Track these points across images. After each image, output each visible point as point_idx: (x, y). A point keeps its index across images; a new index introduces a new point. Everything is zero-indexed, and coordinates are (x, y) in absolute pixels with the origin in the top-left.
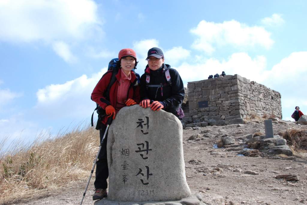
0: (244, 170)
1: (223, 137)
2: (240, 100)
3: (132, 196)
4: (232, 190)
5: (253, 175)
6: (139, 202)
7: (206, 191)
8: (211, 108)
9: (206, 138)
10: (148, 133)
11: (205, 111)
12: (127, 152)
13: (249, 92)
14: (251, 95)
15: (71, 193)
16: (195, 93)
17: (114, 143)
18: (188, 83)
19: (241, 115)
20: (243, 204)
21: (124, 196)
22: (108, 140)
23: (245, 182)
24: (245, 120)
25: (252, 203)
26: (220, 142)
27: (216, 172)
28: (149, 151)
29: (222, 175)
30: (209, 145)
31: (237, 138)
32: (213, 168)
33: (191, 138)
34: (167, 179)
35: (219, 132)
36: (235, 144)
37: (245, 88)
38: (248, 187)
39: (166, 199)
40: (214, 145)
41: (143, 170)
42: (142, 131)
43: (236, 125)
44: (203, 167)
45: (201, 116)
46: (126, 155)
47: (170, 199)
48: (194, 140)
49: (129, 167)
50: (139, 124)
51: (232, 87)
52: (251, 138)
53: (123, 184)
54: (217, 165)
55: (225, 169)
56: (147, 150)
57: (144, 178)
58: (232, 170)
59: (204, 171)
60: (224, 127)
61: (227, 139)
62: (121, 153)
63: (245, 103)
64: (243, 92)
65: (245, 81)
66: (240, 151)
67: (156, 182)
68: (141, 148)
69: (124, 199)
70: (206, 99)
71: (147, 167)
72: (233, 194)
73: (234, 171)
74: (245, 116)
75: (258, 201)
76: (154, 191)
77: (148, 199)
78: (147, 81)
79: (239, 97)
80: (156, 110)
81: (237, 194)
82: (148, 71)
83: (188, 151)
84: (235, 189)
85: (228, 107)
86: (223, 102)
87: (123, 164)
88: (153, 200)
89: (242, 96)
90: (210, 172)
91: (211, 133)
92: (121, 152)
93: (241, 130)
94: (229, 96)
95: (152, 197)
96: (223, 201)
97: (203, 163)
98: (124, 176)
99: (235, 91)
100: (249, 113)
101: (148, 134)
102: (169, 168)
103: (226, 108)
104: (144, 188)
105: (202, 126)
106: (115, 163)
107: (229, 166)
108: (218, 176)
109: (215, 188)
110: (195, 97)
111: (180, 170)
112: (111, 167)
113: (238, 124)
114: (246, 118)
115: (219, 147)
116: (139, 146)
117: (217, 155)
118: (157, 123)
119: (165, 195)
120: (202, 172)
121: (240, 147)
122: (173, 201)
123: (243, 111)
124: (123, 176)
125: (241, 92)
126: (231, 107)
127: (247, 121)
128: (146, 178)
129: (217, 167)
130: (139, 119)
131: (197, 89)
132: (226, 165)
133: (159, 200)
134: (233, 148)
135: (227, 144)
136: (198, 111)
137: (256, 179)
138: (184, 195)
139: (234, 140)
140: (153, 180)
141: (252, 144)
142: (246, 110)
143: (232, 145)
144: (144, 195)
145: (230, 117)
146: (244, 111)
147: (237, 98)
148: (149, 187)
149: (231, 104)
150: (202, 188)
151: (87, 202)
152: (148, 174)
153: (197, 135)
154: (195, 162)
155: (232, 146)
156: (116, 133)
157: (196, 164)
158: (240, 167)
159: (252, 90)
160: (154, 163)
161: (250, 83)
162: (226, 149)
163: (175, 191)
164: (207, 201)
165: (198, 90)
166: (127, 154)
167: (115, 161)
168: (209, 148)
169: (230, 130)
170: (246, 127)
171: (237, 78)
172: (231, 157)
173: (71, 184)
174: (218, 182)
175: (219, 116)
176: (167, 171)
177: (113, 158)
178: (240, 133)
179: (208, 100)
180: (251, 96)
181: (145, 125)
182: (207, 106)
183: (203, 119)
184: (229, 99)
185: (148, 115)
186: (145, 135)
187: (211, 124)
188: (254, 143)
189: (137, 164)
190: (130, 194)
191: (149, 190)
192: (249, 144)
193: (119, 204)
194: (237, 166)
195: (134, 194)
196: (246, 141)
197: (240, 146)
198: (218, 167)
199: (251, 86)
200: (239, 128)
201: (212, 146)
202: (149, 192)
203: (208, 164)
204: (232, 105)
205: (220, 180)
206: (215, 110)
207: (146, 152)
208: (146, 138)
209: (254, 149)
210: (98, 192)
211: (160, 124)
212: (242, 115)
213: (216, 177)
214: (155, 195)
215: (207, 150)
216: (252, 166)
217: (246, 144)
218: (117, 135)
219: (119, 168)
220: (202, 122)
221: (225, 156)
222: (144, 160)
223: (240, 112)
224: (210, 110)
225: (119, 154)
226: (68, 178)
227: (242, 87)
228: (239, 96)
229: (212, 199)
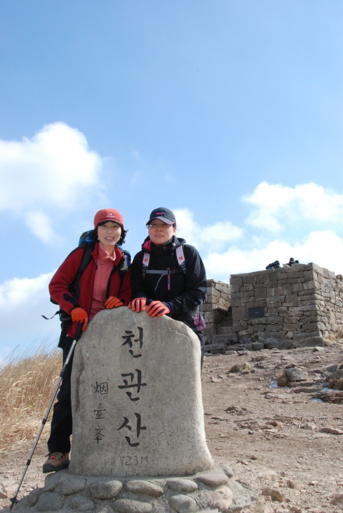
0: (321, 425)
1: (287, 368)
2: (319, 306)
3: (109, 467)
4: (296, 461)
5: (335, 435)
6: (122, 477)
7: (250, 462)
8: (270, 318)
9: (259, 370)
10: (140, 355)
11: (258, 324)
12: (103, 388)
13: (333, 292)
14: (337, 297)
15: (17, 461)
16: (242, 293)
17: (84, 372)
18: (231, 276)
19: (320, 331)
20: (312, 486)
21: (96, 466)
22: (73, 367)
23: (318, 447)
24: (327, 340)
25: (328, 486)
26: (283, 377)
27: (270, 428)
28: (141, 387)
29: (281, 433)
30: (264, 381)
31: (312, 370)
32: (267, 421)
33: (235, 370)
34: (171, 438)
35: (281, 359)
36: (307, 382)
37: (326, 286)
38: (323, 456)
39: (169, 473)
40: (273, 382)
41: (130, 420)
42: (131, 352)
43: (311, 348)
44: (249, 420)
45: (253, 332)
46: (102, 393)
47: (176, 473)
48: (238, 374)
49: (106, 415)
50: (126, 340)
51: (304, 285)
52: (336, 370)
53: (96, 444)
54: (274, 417)
55: (287, 423)
56: (139, 385)
57: (132, 434)
58: (300, 426)
59: (251, 426)
60: (290, 351)
61: (294, 372)
62: (95, 390)
63: (326, 311)
64: (322, 292)
65: (327, 274)
66: (316, 393)
67: (152, 441)
68: (128, 380)
69: (95, 472)
70: (261, 304)
71: (138, 416)
72: (297, 468)
73: (303, 428)
74: (327, 334)
75: (339, 481)
76: (148, 458)
77: (137, 472)
78: (144, 262)
79: (317, 302)
80: (157, 315)
81: (303, 468)
82: (147, 247)
83: (227, 391)
84: (301, 459)
85: (298, 318)
86: (290, 308)
87: (96, 409)
88: (145, 475)
89: (321, 300)
90: (261, 429)
91: (268, 362)
92: (95, 388)
93: (318, 356)
94: (299, 299)
95: (144, 468)
96: (276, 481)
97: (251, 412)
98: (98, 430)
99: (310, 291)
100: (335, 329)
101: (140, 358)
102: (176, 416)
103: (294, 319)
104: (131, 452)
105: (254, 349)
106: (83, 407)
107: (294, 418)
108: (274, 436)
109: (267, 456)
110: (243, 300)
111: (194, 421)
112: (77, 414)
113: (314, 347)
114: (329, 338)
115: (281, 385)
116: (125, 378)
117: (276, 399)
118: (156, 338)
119: (168, 465)
120: (247, 427)
121: (316, 386)
122: (181, 477)
123: (323, 324)
124: (96, 429)
125: (320, 293)
126: (303, 317)
127: (331, 342)
128: (135, 434)
129: (273, 420)
130: (126, 332)
131: (246, 286)
132: (288, 416)
133: (156, 474)
134: (303, 388)
135: (294, 381)
136: (248, 324)
137: (340, 442)
138: (200, 467)
139: (307, 374)
140: (147, 439)
141: (336, 382)
142: (329, 323)
143: (302, 382)
144: (130, 464)
145: (301, 334)
146: (325, 325)
147: (313, 303)
148: (139, 451)
149: (302, 313)
150: (244, 456)
151: (39, 478)
152: (140, 428)
153: (244, 365)
154: (237, 411)
155: (302, 385)
156: (88, 355)
157: (239, 415)
158: (314, 420)
159: (338, 290)
160: (150, 407)
161: (335, 277)
162: (292, 389)
163: (184, 459)
164: (248, 480)
165: (247, 288)
166: (104, 391)
167: (84, 403)
168: (264, 386)
169: (300, 357)
170: (327, 352)
171: (312, 269)
172: (299, 402)
173: (19, 445)
174: (272, 447)
175: (283, 332)
176: (171, 422)
177: (81, 398)
178: (317, 362)
179: (264, 305)
180: (337, 300)
181: (136, 341)
182: (262, 315)
183: (257, 337)
184: (300, 305)
185: (142, 325)
186: (136, 359)
187: (269, 346)
188: (340, 379)
189: (120, 410)
190: (106, 463)
191: (139, 456)
192: (331, 380)
193: (87, 480)
194: (309, 419)
195: (113, 463)
196: (327, 376)
197: (316, 384)
198: (276, 420)
199: (336, 283)
200: (316, 353)
201: (269, 384)
202: (139, 460)
203: (258, 415)
204: (305, 314)
205: (276, 442)
206: (276, 322)
207: (136, 388)
208: (137, 363)
209: (340, 390)
210: (53, 458)
211: (162, 340)
212: (322, 331)
213: (269, 437)
214: (149, 466)
215: (259, 389)
216: (334, 419)
217: (327, 381)
218: (88, 358)
219: (90, 414)
220: (254, 343)
221: (290, 401)
222: (133, 403)
223: (319, 327)
224: (268, 322)
225: (90, 392)
226: (15, 435)
227: (321, 285)
228: (317, 299)
229: (256, 476)
